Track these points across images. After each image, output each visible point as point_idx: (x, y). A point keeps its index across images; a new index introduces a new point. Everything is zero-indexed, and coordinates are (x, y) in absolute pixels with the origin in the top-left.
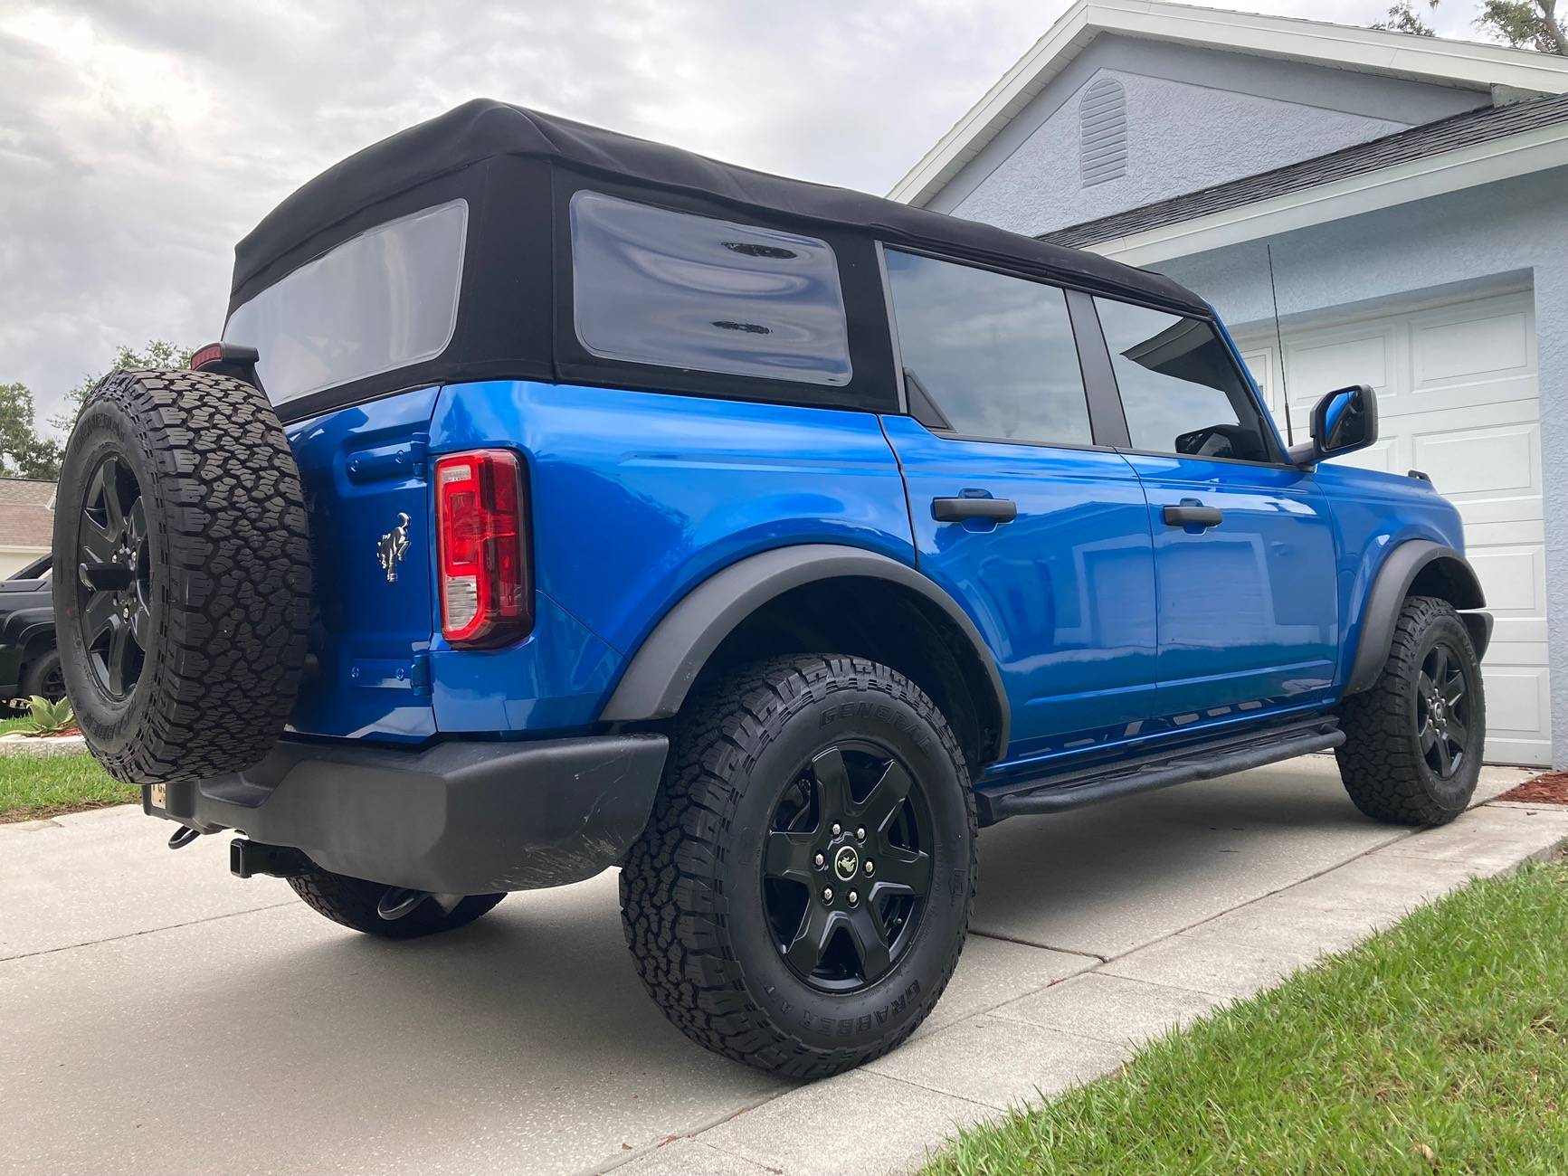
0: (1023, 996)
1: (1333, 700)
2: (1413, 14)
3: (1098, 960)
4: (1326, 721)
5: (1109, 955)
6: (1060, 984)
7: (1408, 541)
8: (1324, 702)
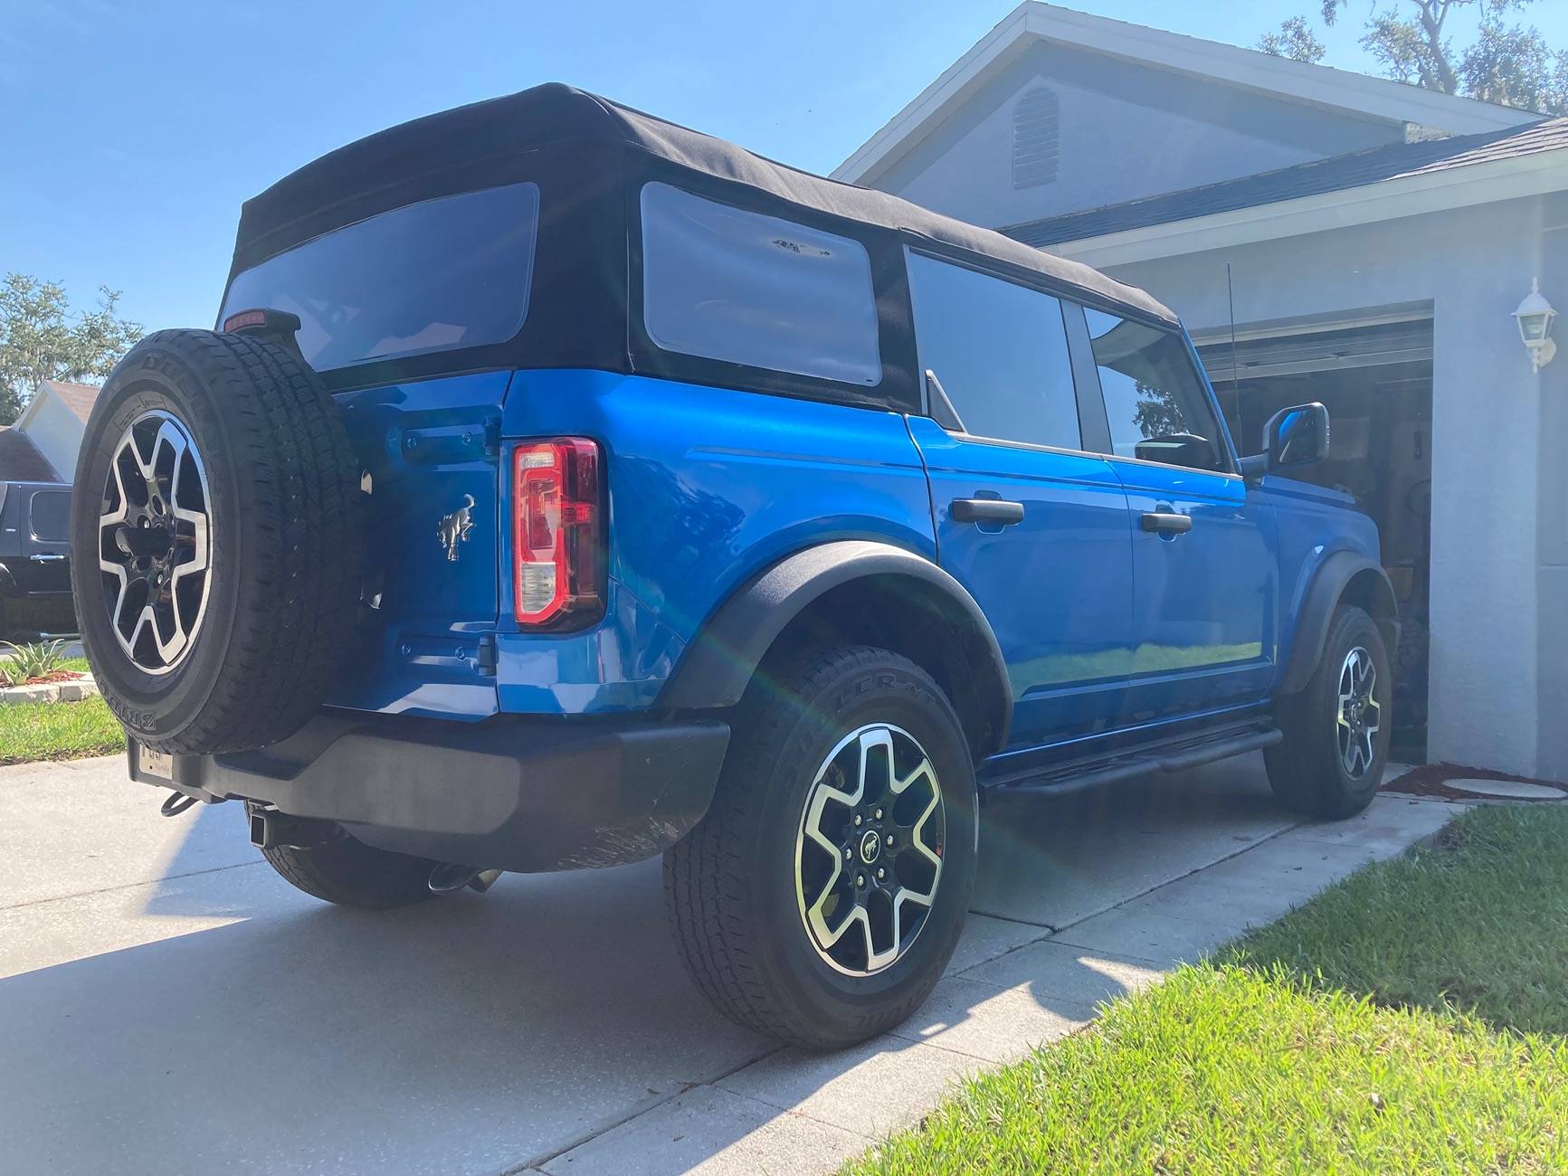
0: (987, 961)
1: (1269, 700)
2: (1305, 30)
3: (1049, 930)
4: (1261, 720)
5: (1059, 926)
6: (1018, 951)
7: (1340, 551)
8: (1261, 702)
